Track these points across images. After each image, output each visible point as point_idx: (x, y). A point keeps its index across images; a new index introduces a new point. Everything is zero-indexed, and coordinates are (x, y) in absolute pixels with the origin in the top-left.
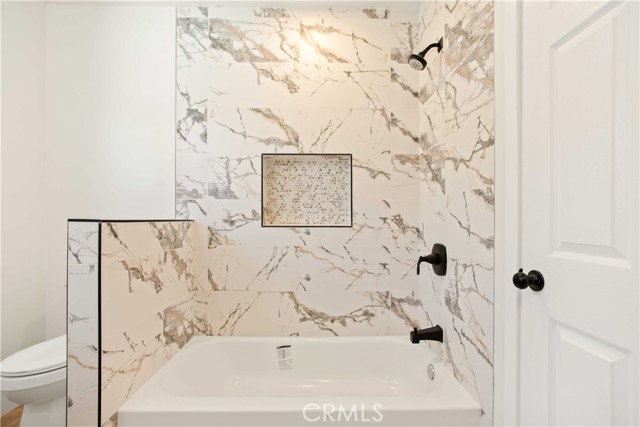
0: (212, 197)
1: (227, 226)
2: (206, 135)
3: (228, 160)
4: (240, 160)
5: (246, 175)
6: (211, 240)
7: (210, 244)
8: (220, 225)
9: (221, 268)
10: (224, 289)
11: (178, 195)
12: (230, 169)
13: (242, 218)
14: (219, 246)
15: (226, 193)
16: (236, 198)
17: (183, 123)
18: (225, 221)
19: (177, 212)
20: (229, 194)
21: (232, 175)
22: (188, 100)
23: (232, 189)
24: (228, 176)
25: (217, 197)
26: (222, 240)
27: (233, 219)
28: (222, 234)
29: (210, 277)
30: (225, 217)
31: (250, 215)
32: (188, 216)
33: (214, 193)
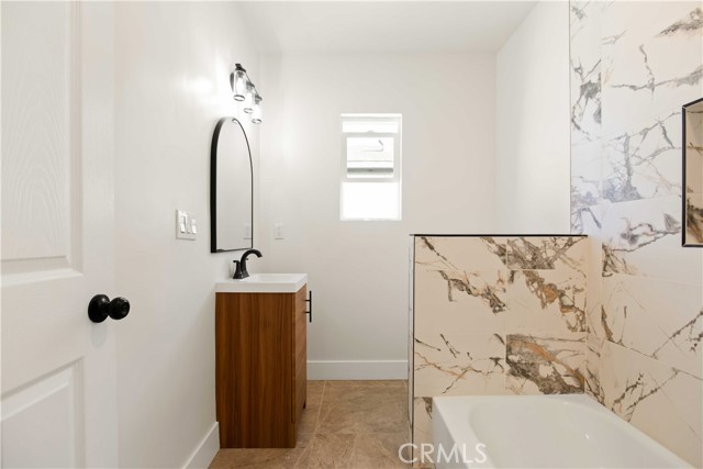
0: (607, 201)
1: (626, 244)
2: (600, 112)
3: (628, 138)
4: (645, 132)
5: (653, 156)
6: (606, 264)
7: (605, 270)
8: (618, 243)
9: (617, 309)
10: (620, 342)
11: (573, 204)
12: (631, 152)
13: (647, 230)
14: (614, 274)
15: (624, 191)
16: (639, 197)
17: (577, 107)
18: (624, 236)
19: (572, 225)
20: (629, 192)
21: (633, 161)
22: (581, 74)
23: (633, 184)
24: (628, 165)
25: (613, 200)
26: (619, 265)
27: (635, 232)
28: (619, 255)
29: (604, 317)
30: (624, 230)
31: (661, 225)
32: (582, 230)
33: (610, 194)
